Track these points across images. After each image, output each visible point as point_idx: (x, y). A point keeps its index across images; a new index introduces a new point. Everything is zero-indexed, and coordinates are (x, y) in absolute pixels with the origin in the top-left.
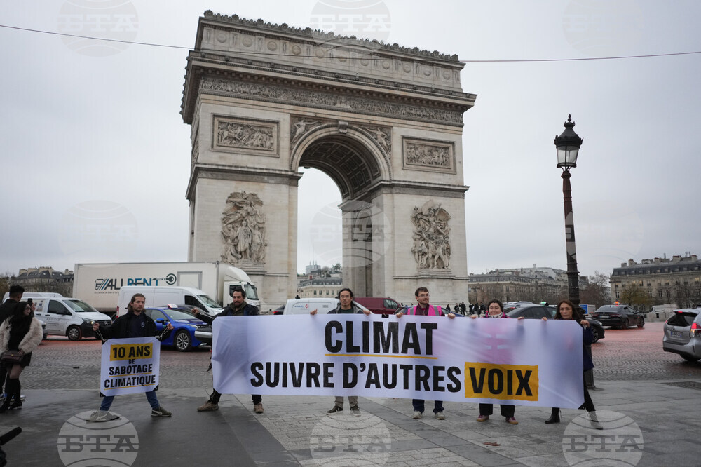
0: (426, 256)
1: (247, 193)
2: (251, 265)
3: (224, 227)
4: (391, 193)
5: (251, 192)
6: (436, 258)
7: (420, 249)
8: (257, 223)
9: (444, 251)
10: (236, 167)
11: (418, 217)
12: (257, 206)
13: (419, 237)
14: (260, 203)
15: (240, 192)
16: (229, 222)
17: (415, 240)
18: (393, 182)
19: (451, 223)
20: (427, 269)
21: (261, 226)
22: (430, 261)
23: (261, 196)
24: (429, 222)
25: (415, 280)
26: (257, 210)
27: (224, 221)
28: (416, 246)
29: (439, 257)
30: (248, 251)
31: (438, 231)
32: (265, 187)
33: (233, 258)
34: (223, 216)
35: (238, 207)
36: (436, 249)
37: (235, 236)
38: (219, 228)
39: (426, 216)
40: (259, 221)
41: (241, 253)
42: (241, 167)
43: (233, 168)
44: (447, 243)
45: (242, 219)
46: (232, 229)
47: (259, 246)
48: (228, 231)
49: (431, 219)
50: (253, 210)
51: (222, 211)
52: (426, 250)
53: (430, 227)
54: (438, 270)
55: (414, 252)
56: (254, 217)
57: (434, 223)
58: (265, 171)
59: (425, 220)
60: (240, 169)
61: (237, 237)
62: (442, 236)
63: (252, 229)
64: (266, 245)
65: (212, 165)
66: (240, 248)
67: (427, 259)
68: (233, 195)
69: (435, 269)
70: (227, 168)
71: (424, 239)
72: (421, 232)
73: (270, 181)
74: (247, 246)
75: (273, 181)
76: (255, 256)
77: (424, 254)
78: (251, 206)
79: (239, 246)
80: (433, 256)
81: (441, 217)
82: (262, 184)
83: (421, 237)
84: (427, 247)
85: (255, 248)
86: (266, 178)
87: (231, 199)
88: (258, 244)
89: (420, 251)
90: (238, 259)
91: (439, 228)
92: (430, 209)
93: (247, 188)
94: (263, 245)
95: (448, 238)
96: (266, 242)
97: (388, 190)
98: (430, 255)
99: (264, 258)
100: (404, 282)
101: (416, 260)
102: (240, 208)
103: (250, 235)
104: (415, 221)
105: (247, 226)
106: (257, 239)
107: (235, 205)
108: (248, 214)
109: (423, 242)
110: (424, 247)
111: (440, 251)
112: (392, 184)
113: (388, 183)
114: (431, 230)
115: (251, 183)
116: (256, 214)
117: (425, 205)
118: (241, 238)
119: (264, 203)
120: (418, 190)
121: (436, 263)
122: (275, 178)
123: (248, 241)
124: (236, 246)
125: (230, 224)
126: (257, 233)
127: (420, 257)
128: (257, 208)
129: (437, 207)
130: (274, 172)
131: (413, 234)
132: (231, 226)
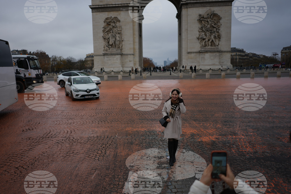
0: (205, 41)
1: (113, 17)
2: (115, 50)
3: (104, 34)
4: (187, 8)
5: (115, 16)
6: (210, 41)
7: (201, 37)
8: (118, 31)
9: (215, 37)
10: (106, 5)
11: (201, 19)
12: (118, 23)
13: (201, 30)
14: (119, 21)
15: (109, 17)
16: (105, 31)
17: (199, 32)
18: (187, 2)
19: (221, 21)
20: (205, 48)
21: (119, 32)
22: (207, 43)
23: (119, 18)
24: (208, 22)
25: (199, 54)
26: (118, 25)
27: (104, 31)
28: (199, 36)
29: (212, 41)
30: (114, 44)
31: (213, 26)
32: (121, 13)
33: (107, 48)
34: (103, 29)
35: (108, 24)
36: (211, 36)
37: (108, 38)
38: (102, 34)
39: (206, 18)
40: (119, 30)
41: (111, 45)
42: (109, 5)
43: (106, 6)
44: (218, 32)
45: (111, 29)
46: (107, 35)
47: (119, 42)
48: (105, 36)
49: (209, 20)
50: (115, 25)
51: (102, 26)
52: (205, 37)
53: (208, 25)
54: (211, 47)
55: (198, 39)
56: (116, 28)
57: (210, 22)
58: (120, 5)
59: (205, 21)
60: (108, 6)
61: (109, 38)
62: (215, 29)
63: (116, 34)
64: (123, 41)
65: (96, 6)
66: (110, 43)
67: (205, 42)
68: (107, 19)
69: (210, 47)
70: (103, 6)
71: (204, 32)
72: (202, 27)
73: (123, 10)
74: (113, 42)
75: (125, 10)
76: (117, 46)
77: (204, 39)
78: (114, 23)
79: (110, 42)
80: (209, 40)
81: (215, 18)
82: (119, 12)
83: (203, 30)
84: (206, 35)
85: (117, 43)
86: (121, 9)
87: (106, 21)
88: (118, 41)
89: (201, 38)
90: (109, 48)
91: (213, 25)
92: (208, 14)
93: (112, 14)
94: (121, 41)
95: (219, 30)
96: (122, 39)
97: (185, 7)
98: (207, 40)
99: (122, 47)
100: (193, 55)
101: (200, 43)
102: (110, 25)
103: (114, 37)
104: (200, 22)
105: (113, 32)
106: (118, 39)
107: (107, 24)
108: (114, 27)
109: (204, 33)
110: (204, 35)
111: (212, 37)
112: (187, 3)
113: (185, 3)
114: (209, 26)
115: (114, 12)
116: (117, 27)
117: (206, 12)
118: (110, 39)
119: (121, 21)
120: (202, 4)
121: (210, 44)
122: (125, 8)
123: (114, 39)
124: (109, 42)
125: (106, 32)
126: (118, 35)
127: (202, 41)
128: (118, 24)
129: (213, 13)
130: (124, 5)
131: (198, 29)
132: (106, 33)
